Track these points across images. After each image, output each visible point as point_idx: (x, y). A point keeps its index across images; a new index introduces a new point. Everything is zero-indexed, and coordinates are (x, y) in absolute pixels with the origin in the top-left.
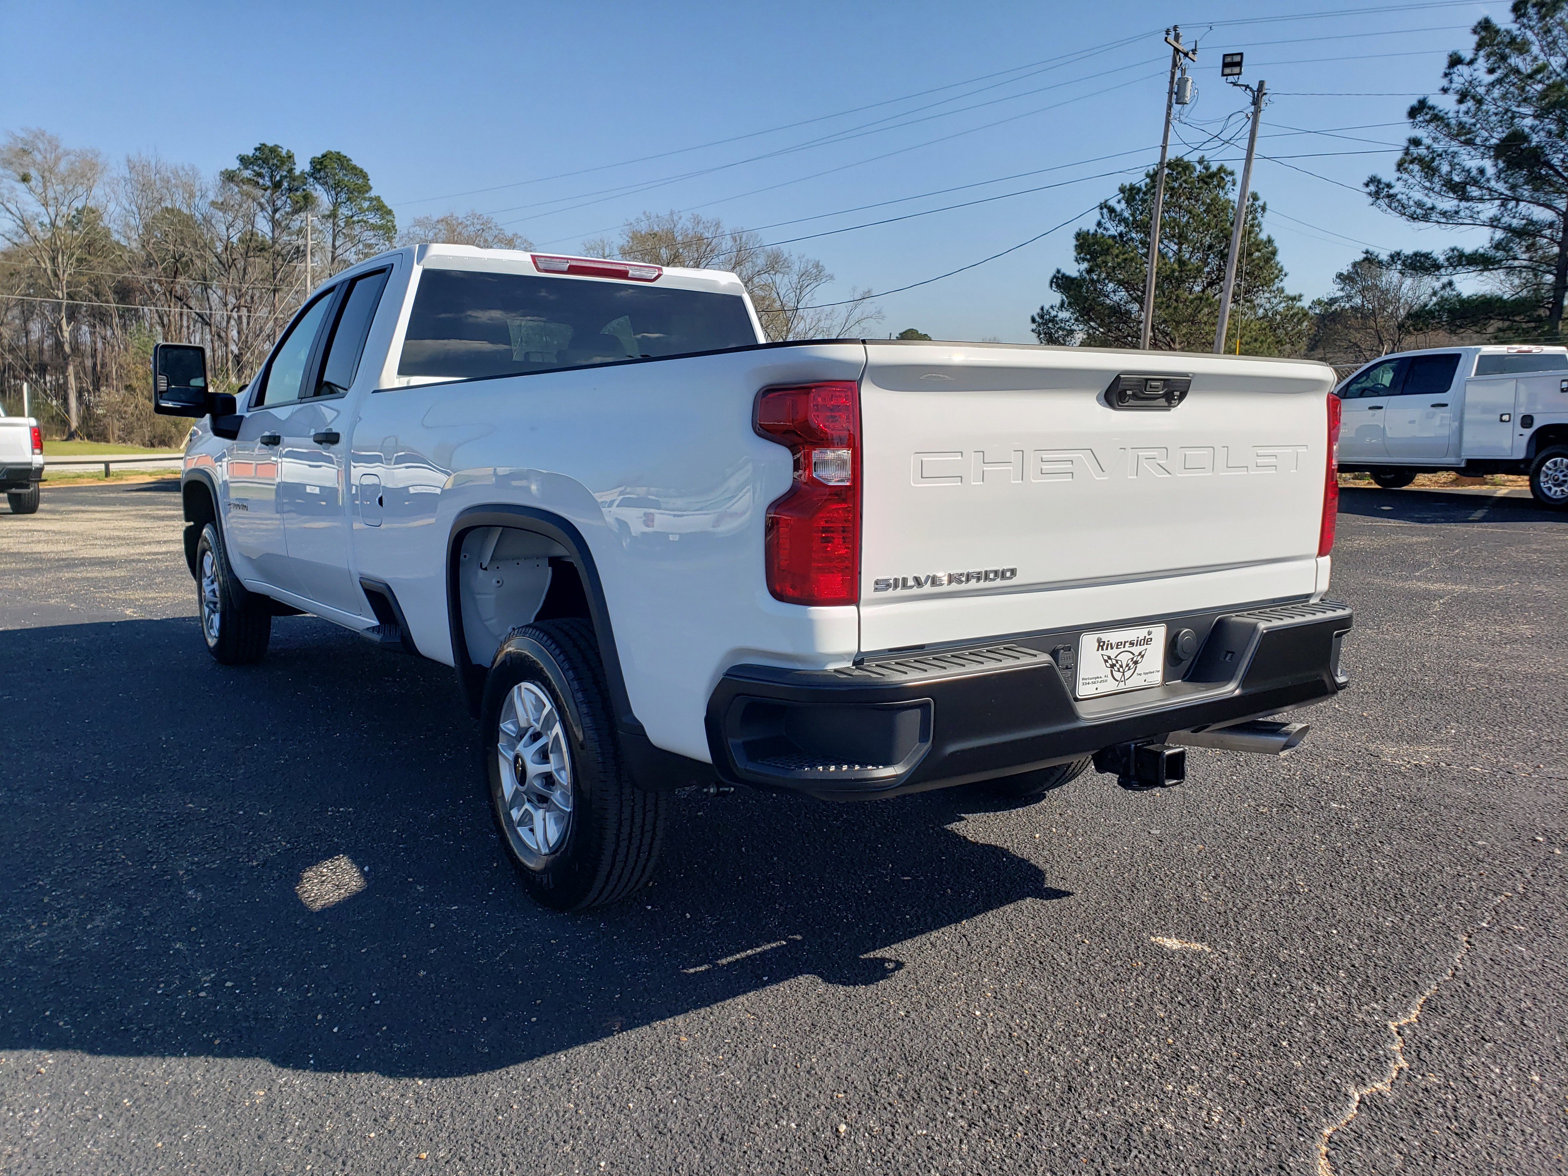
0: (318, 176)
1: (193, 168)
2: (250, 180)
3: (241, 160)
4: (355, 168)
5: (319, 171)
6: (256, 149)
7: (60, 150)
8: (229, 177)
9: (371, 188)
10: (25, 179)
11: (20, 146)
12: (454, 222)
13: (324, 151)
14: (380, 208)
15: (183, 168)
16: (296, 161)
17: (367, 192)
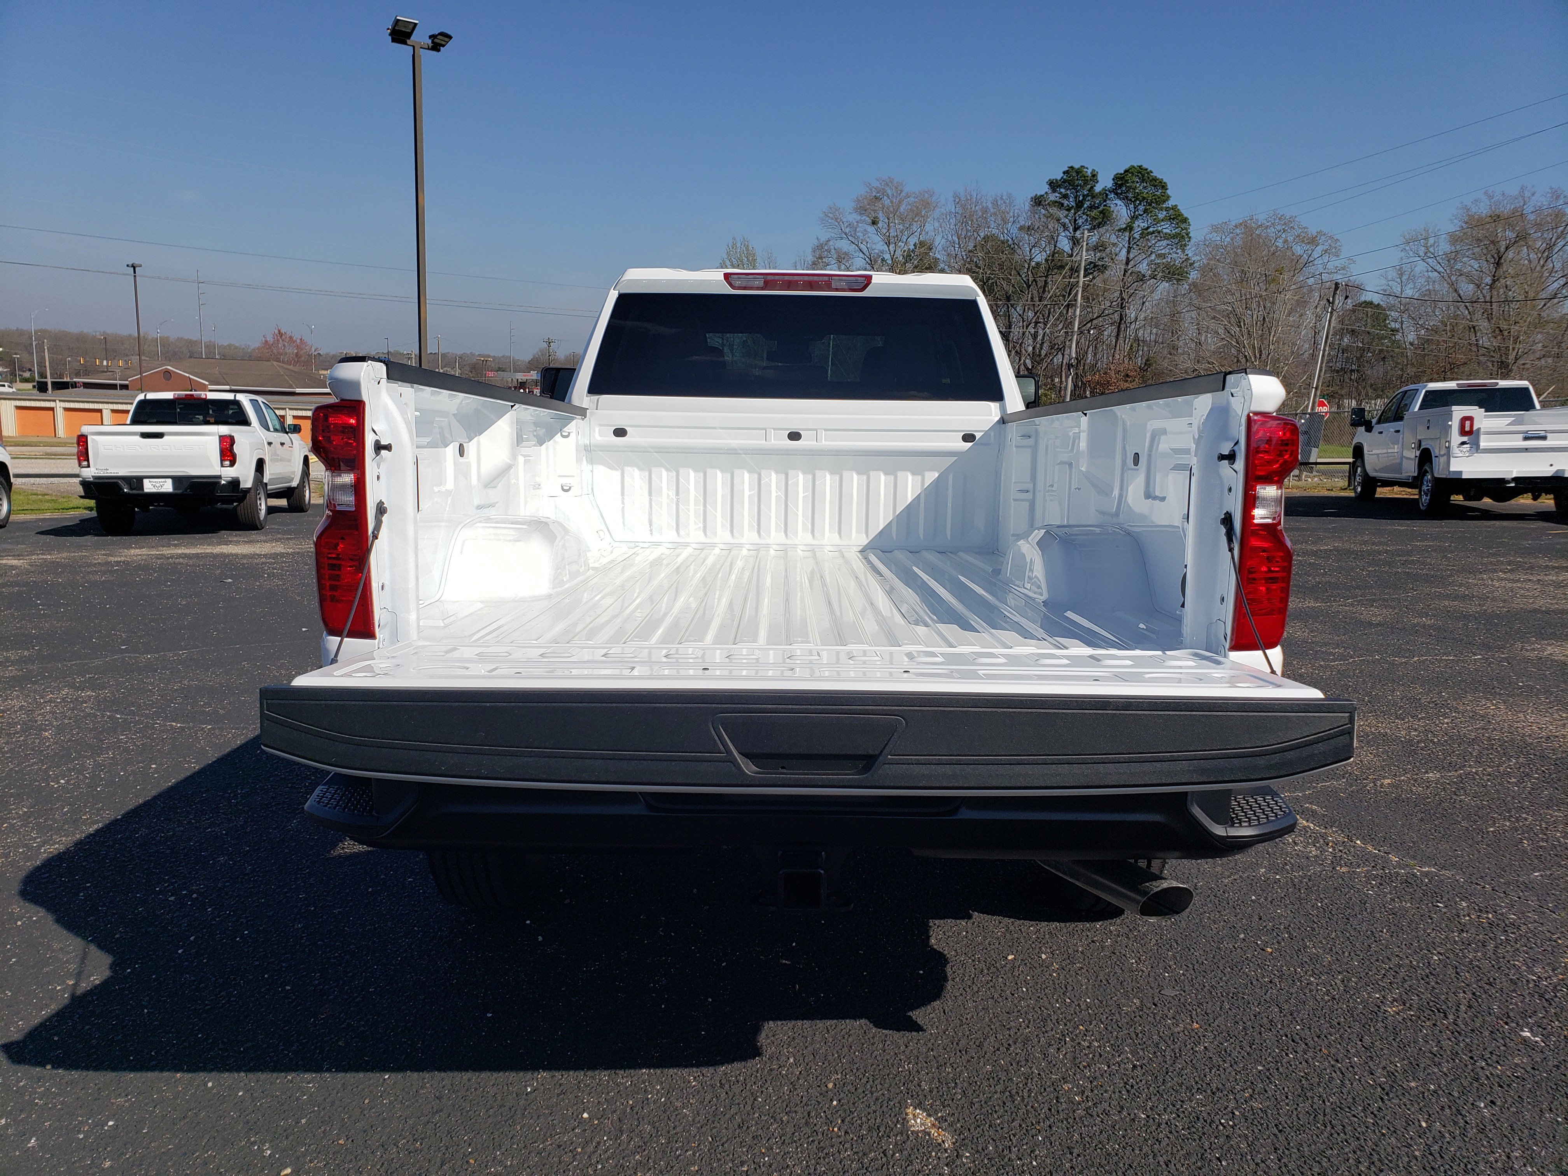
0: (1119, 191)
1: (1010, 196)
2: (1056, 202)
3: (1050, 185)
4: (1155, 179)
5: (1120, 186)
6: (1064, 173)
7: (903, 194)
8: (1038, 201)
9: (1169, 197)
10: (874, 223)
11: (874, 194)
12: (1253, 225)
13: (1127, 167)
14: (1177, 218)
15: (1002, 198)
16: (1099, 179)
17: (1167, 200)
